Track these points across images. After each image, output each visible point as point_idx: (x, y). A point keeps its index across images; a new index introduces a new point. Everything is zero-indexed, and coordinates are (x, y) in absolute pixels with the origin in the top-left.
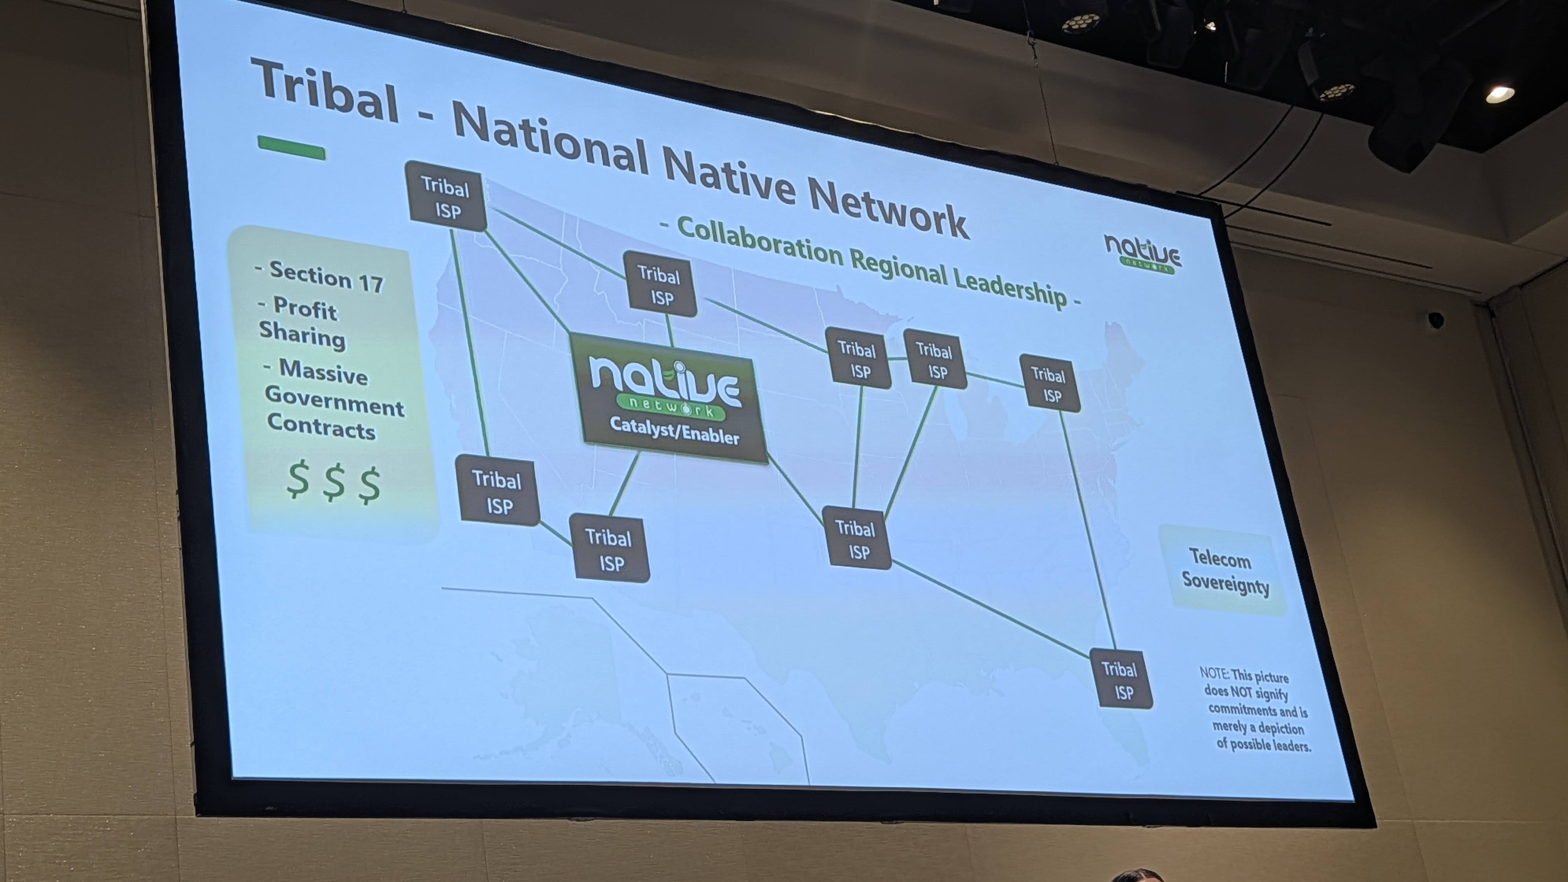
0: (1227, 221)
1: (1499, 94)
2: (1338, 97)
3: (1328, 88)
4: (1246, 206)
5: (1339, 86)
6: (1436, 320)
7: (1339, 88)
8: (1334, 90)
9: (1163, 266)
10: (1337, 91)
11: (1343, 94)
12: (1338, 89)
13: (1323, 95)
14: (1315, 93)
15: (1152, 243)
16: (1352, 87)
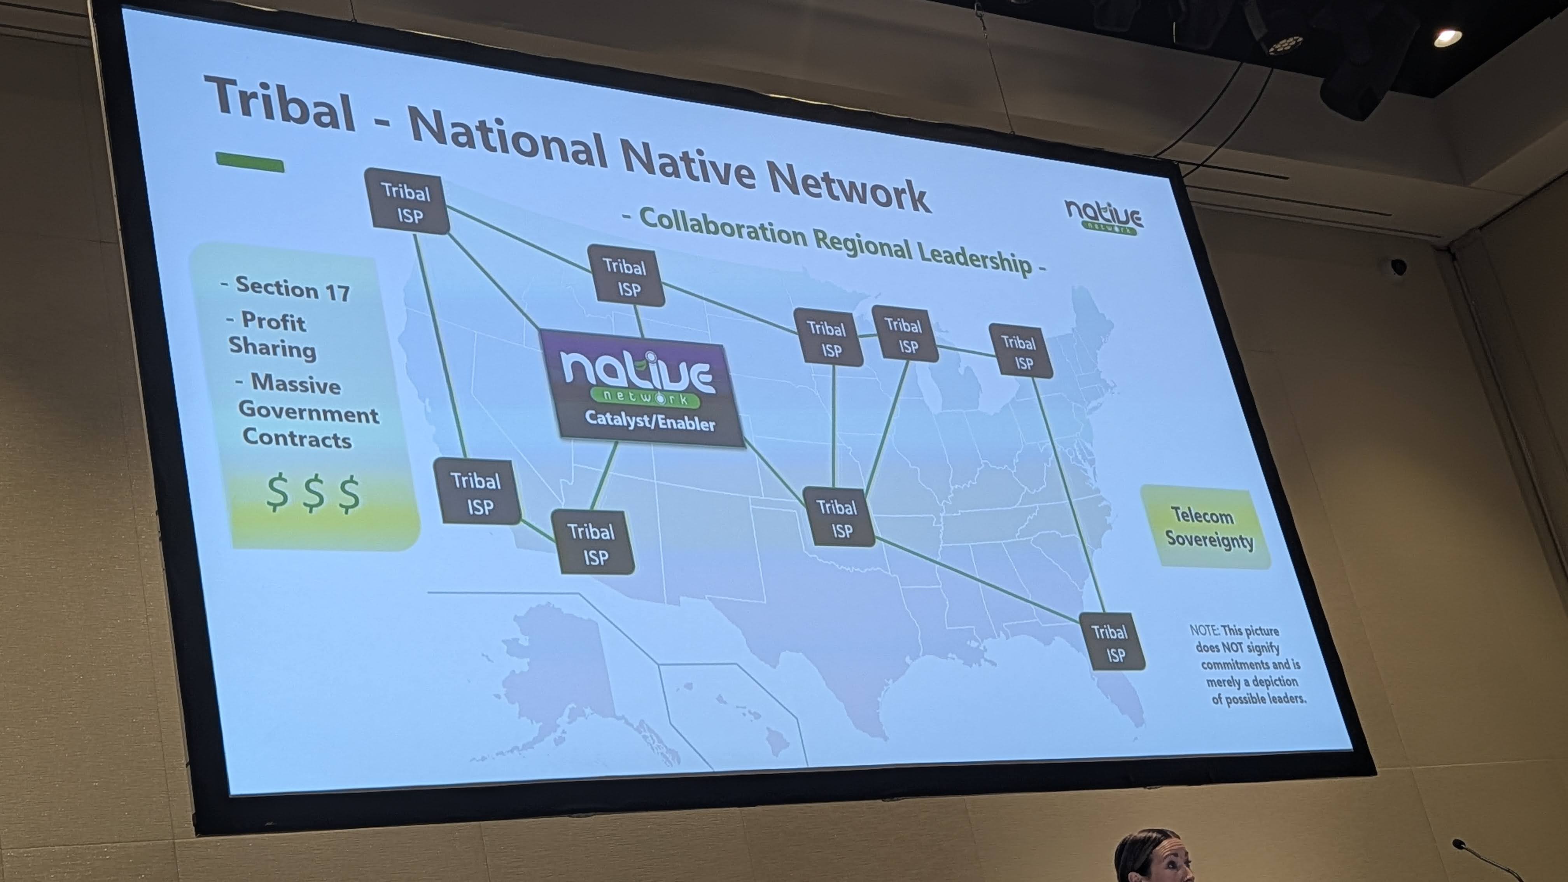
0: (1186, 181)
1: (1447, 37)
2: (1289, 50)
3: (1277, 42)
4: (1202, 165)
5: (1288, 39)
6: (1399, 267)
7: (1288, 41)
8: (1284, 44)
9: (1125, 227)
10: (1286, 44)
11: (1292, 46)
12: (1286, 42)
13: (1272, 49)
14: (1264, 47)
15: (1113, 206)
16: (1300, 39)
